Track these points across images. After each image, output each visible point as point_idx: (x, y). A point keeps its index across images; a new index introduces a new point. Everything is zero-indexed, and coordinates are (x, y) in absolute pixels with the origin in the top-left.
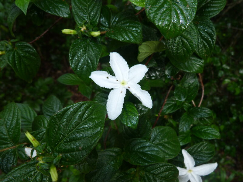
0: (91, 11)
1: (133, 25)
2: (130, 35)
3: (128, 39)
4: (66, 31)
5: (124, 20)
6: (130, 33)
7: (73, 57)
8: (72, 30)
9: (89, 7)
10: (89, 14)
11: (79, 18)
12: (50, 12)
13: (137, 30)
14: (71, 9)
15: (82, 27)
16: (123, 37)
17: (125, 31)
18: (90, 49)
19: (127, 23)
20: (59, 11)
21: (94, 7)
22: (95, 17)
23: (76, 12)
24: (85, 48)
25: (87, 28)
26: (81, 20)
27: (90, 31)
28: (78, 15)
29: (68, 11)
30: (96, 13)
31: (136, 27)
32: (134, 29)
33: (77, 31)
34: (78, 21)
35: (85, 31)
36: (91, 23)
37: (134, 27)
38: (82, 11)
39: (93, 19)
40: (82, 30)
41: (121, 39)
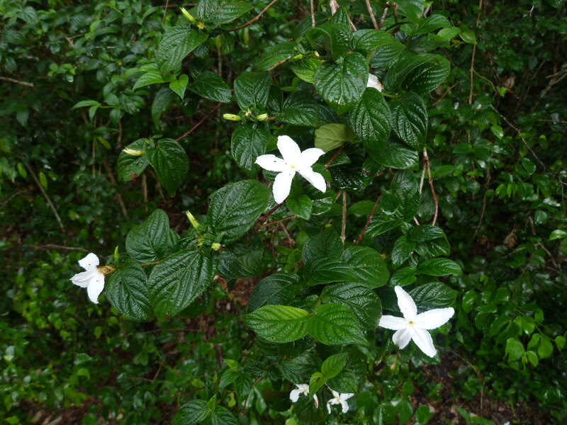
0: (258, 92)
1: (308, 105)
2: (304, 117)
3: (302, 122)
4: (228, 116)
5: (297, 101)
6: (305, 114)
7: (235, 146)
8: (234, 116)
9: (255, 87)
10: (256, 96)
11: (243, 102)
12: (207, 97)
13: (313, 110)
14: (233, 93)
15: (247, 111)
16: (295, 119)
17: (298, 113)
18: (256, 137)
19: (300, 104)
20: (218, 95)
21: (261, 88)
22: (262, 99)
23: (239, 94)
24: (251, 135)
25: (253, 112)
26: (245, 103)
27: (256, 116)
28: (241, 98)
29: (229, 94)
30: (264, 95)
31: (311, 107)
32: (309, 110)
33: (241, 116)
34: (242, 105)
35: (250, 116)
36: (257, 107)
37: (308, 107)
38: (247, 93)
39: (260, 102)
40: (247, 114)
41: (293, 122)
